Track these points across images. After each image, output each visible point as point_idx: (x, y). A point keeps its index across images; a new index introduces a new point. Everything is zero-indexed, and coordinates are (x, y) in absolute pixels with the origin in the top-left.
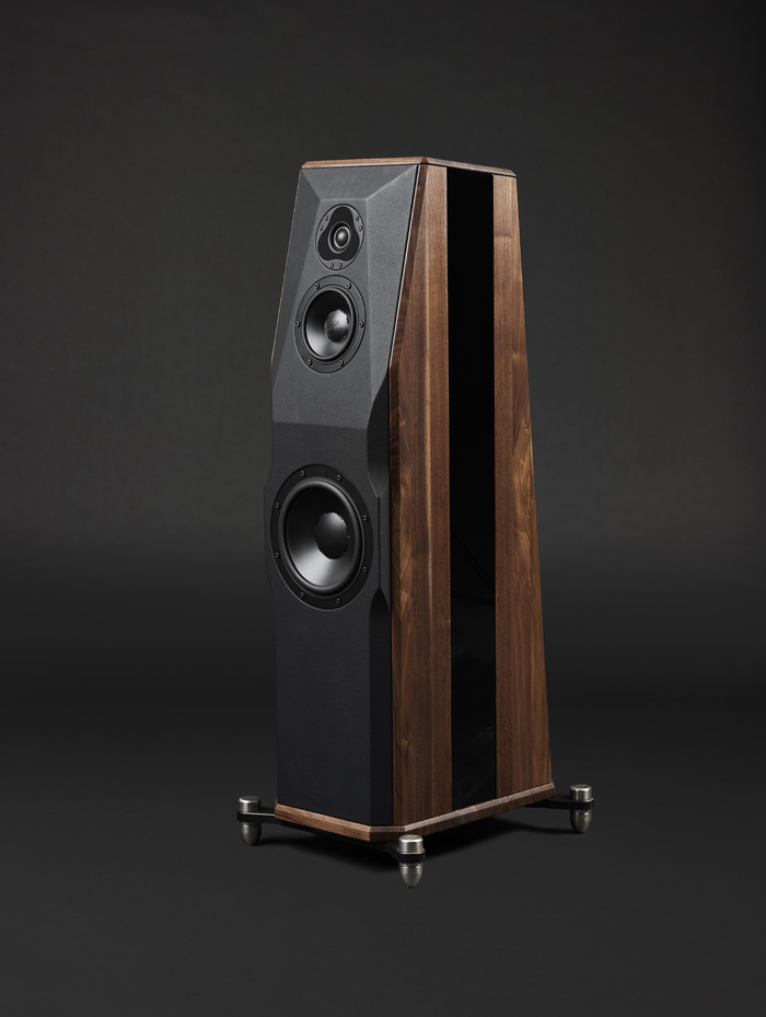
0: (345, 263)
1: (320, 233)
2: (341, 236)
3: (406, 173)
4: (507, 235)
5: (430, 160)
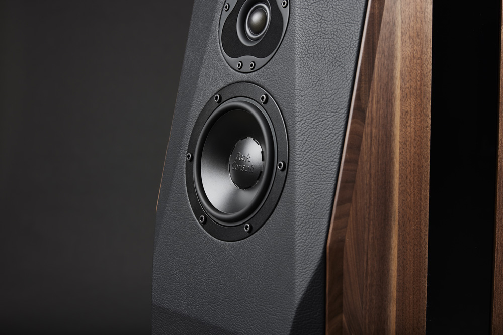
0: (260, 61)
1: (226, 15)
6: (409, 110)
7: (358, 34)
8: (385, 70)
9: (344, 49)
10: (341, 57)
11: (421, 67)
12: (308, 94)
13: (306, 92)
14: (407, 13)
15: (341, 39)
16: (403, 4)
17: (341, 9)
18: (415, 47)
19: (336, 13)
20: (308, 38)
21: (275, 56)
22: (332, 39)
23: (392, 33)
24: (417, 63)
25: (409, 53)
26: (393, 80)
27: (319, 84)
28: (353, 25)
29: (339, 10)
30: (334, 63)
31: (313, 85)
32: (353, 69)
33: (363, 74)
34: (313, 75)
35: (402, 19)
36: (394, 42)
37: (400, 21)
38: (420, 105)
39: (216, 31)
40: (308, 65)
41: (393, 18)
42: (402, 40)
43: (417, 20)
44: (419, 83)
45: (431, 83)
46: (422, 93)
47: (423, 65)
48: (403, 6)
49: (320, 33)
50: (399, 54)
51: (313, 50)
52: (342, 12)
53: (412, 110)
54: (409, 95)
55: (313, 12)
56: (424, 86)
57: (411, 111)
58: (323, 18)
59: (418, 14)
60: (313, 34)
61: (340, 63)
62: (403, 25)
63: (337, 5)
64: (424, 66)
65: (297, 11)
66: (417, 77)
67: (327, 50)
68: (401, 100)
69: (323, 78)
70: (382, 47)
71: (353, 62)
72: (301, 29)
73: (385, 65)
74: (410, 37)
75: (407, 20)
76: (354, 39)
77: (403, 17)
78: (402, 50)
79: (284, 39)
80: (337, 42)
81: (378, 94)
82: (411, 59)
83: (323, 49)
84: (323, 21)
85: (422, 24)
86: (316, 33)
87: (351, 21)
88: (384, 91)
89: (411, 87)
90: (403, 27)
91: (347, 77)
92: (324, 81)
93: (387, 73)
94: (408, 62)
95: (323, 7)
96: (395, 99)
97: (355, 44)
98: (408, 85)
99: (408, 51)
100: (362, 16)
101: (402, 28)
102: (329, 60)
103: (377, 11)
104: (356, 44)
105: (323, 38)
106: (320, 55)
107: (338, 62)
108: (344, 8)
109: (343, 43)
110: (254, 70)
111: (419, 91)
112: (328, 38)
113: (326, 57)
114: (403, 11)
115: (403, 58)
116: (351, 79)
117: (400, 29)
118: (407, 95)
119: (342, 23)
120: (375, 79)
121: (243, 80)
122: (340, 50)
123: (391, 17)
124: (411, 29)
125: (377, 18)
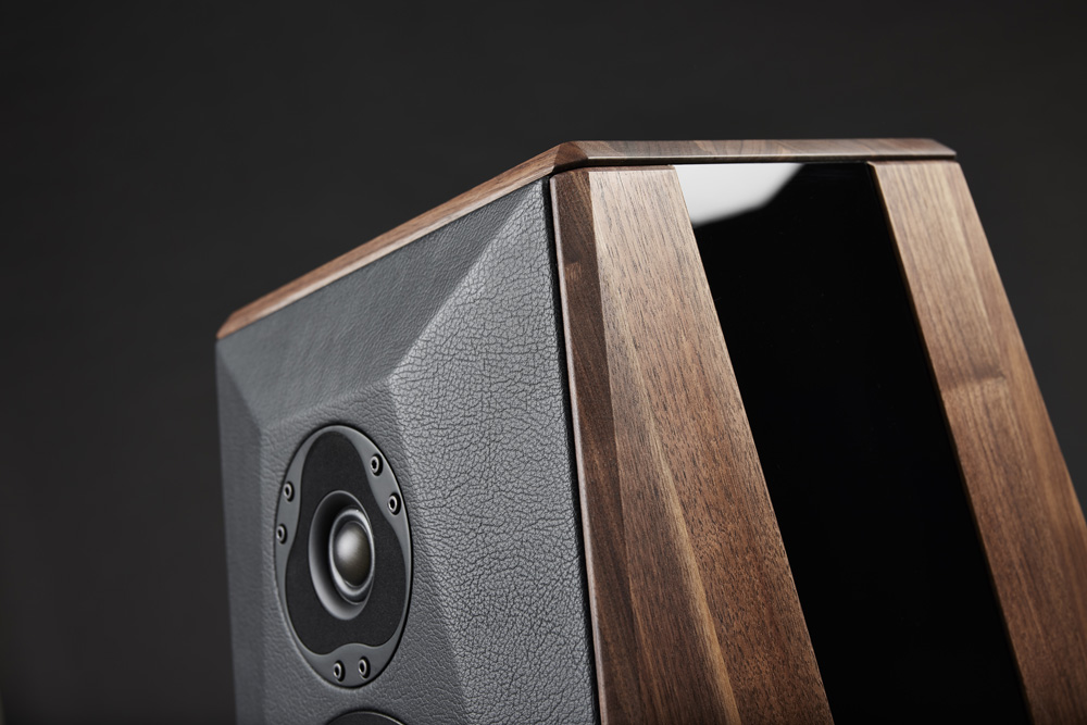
0: (377, 654)
1: (285, 550)
2: (347, 545)
3: (511, 229)
4: (987, 371)
5: (594, 150)
6: (759, 686)
7: (572, 543)
8: (664, 612)
9: (550, 588)
10: (548, 610)
11: (759, 568)
12: (496, 719)
13: (491, 714)
14: (684, 452)
15: (537, 564)
16: (665, 434)
17: (519, 491)
18: (730, 527)
19: (510, 503)
20: (463, 577)
21: (405, 637)
22: (518, 569)
23: (658, 514)
24: (745, 564)
25: (717, 547)
26: (692, 627)
27: (516, 687)
28: (555, 522)
29: (516, 493)
30: (535, 627)
31: (503, 693)
32: (582, 633)
33: (609, 640)
34: (497, 667)
35: (673, 471)
36: (667, 536)
37: (671, 479)
38: (785, 662)
39: (273, 594)
40: (479, 647)
41: (648, 478)
42: (687, 522)
43: (715, 461)
44: (765, 611)
45: (797, 598)
46: (782, 630)
47: (762, 562)
48: (666, 440)
49: (486, 560)
50: (690, 560)
51: (481, 606)
52: (524, 498)
53: (768, 681)
54: (747, 650)
55: (459, 511)
56: (781, 611)
57: (763, 685)
58: (485, 521)
59: (713, 443)
60: (472, 567)
61: (550, 625)
62: (680, 484)
63: (508, 482)
64: (767, 562)
65: (425, 516)
66: (754, 597)
67: (514, 598)
68: (728, 668)
69: (520, 671)
70: (639, 557)
71: (578, 615)
72: (443, 559)
73: (661, 599)
74: (708, 507)
75: (689, 471)
76: (566, 557)
77: (675, 467)
78: (697, 547)
79: (414, 590)
80: (529, 573)
81: (662, 677)
82: (727, 560)
83: (504, 599)
84: (487, 528)
85: (730, 464)
86: (479, 562)
87: (549, 515)
88: (677, 663)
89: (747, 628)
90: (682, 489)
91: (574, 657)
92: (525, 678)
93: (672, 617)
94: (720, 571)
95: (478, 495)
96: (712, 673)
97: (571, 569)
98: (736, 626)
99: (713, 542)
100: (570, 496)
101: (680, 493)
102: (523, 624)
103: (602, 475)
104: (575, 568)
105: (498, 571)
106: (500, 616)
107: (544, 624)
108: (525, 486)
109: (543, 572)
110: (370, 676)
111: (771, 630)
112: (508, 568)
113: (515, 615)
114: (669, 452)
115: (703, 566)
116: (584, 659)
117: (676, 497)
118: (740, 650)
119: (530, 525)
120: (644, 643)
121: (354, 706)
122: (541, 591)
123: (643, 478)
124: (704, 488)
125: (605, 491)
